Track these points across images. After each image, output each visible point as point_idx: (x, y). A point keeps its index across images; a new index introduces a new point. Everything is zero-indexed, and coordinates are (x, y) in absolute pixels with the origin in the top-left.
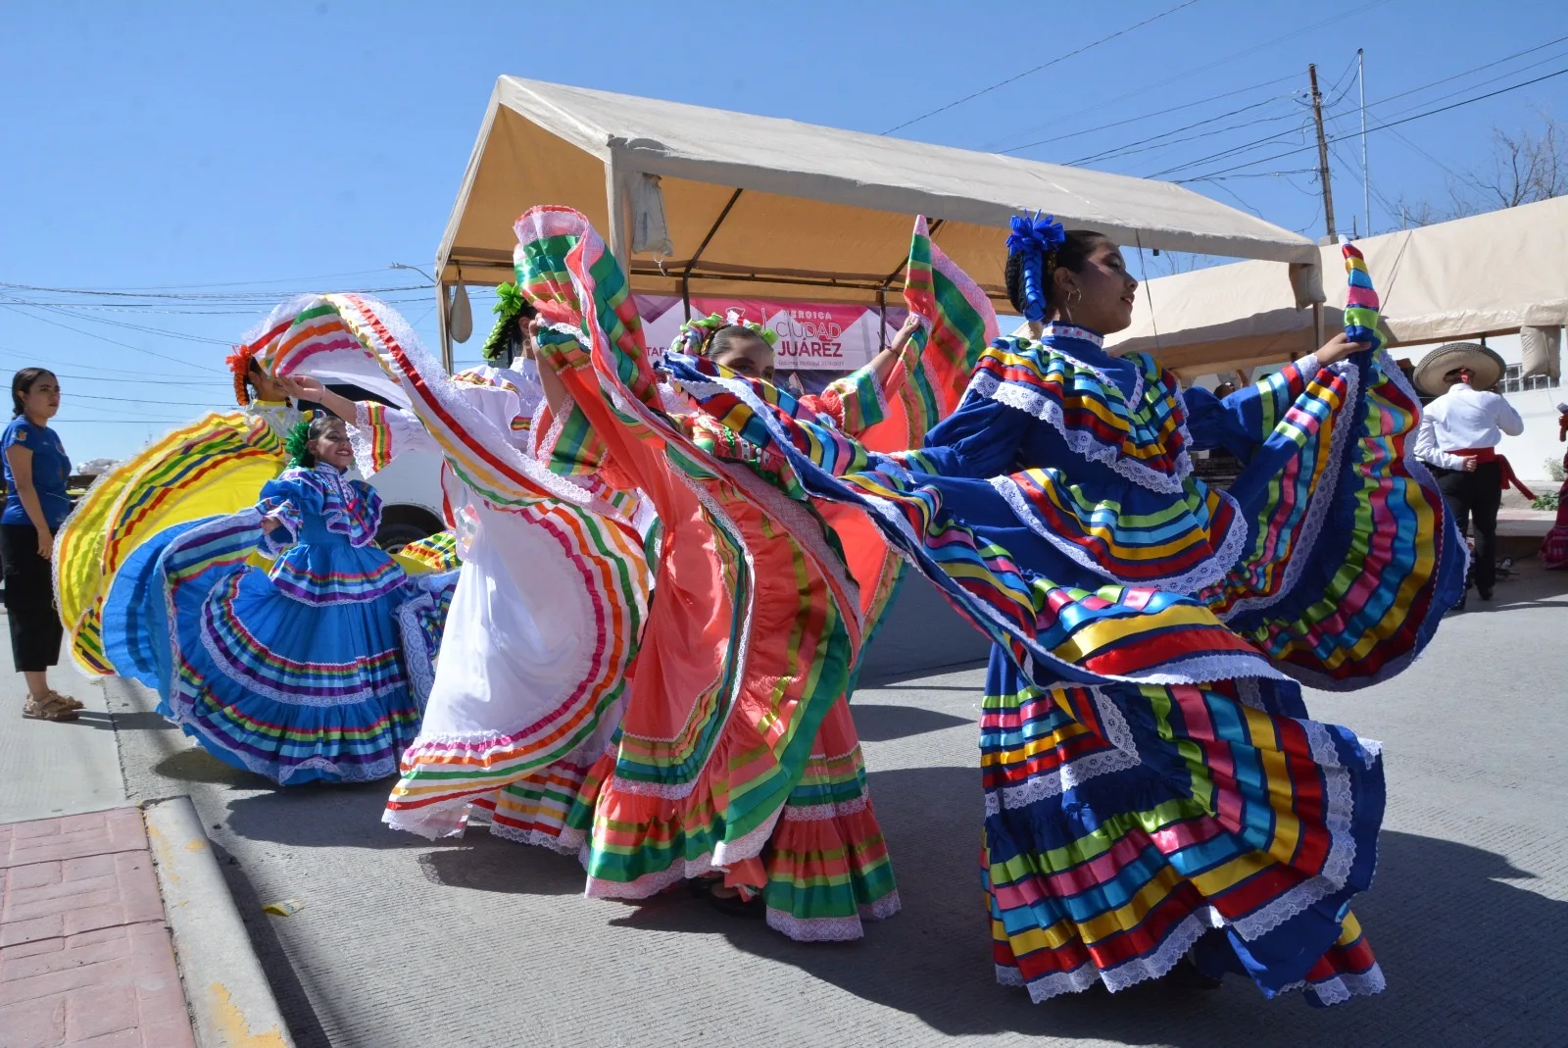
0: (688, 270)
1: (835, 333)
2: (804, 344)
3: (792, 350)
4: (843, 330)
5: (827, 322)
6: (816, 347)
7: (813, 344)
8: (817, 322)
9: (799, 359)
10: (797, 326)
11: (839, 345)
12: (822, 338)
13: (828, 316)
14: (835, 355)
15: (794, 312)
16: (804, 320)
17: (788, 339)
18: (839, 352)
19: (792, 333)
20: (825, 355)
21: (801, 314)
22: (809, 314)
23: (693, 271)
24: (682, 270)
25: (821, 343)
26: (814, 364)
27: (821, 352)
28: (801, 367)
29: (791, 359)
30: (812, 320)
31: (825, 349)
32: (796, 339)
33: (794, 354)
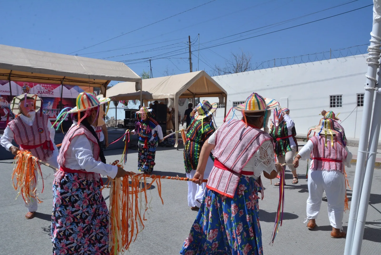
0: (10, 75)
1: (52, 89)
2: (44, 91)
3: (40, 93)
4: (54, 89)
5: (50, 87)
6: (47, 92)
7: (46, 91)
8: (48, 87)
9: (42, 94)
10: (42, 88)
11: (53, 92)
12: (49, 90)
13: (51, 86)
14: (52, 94)
15: (41, 85)
16: (44, 86)
17: (39, 90)
18: (53, 93)
19: (41, 89)
20: (49, 94)
21: (43, 85)
22: (45, 85)
23: (11, 75)
24: (8, 75)
25: (48, 91)
26: (46, 96)
27: (48, 93)
28: (42, 96)
29: (40, 94)
30: (46, 86)
31: (49, 93)
32: (42, 90)
33: (41, 94)
